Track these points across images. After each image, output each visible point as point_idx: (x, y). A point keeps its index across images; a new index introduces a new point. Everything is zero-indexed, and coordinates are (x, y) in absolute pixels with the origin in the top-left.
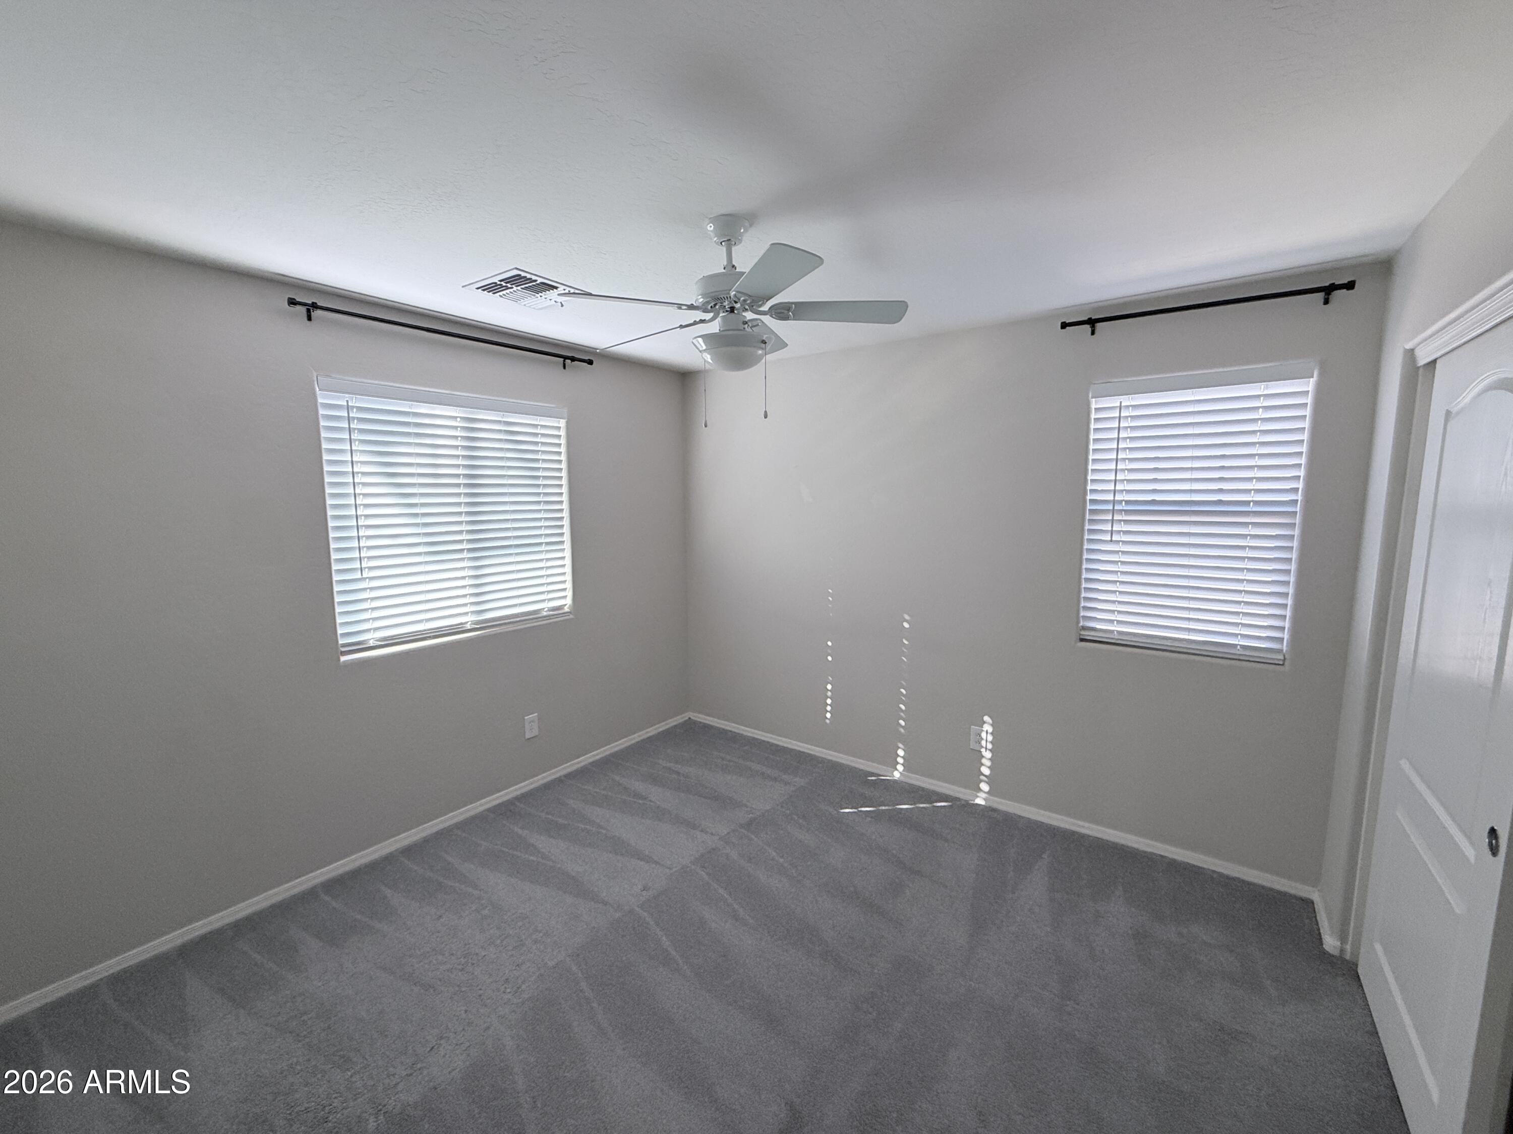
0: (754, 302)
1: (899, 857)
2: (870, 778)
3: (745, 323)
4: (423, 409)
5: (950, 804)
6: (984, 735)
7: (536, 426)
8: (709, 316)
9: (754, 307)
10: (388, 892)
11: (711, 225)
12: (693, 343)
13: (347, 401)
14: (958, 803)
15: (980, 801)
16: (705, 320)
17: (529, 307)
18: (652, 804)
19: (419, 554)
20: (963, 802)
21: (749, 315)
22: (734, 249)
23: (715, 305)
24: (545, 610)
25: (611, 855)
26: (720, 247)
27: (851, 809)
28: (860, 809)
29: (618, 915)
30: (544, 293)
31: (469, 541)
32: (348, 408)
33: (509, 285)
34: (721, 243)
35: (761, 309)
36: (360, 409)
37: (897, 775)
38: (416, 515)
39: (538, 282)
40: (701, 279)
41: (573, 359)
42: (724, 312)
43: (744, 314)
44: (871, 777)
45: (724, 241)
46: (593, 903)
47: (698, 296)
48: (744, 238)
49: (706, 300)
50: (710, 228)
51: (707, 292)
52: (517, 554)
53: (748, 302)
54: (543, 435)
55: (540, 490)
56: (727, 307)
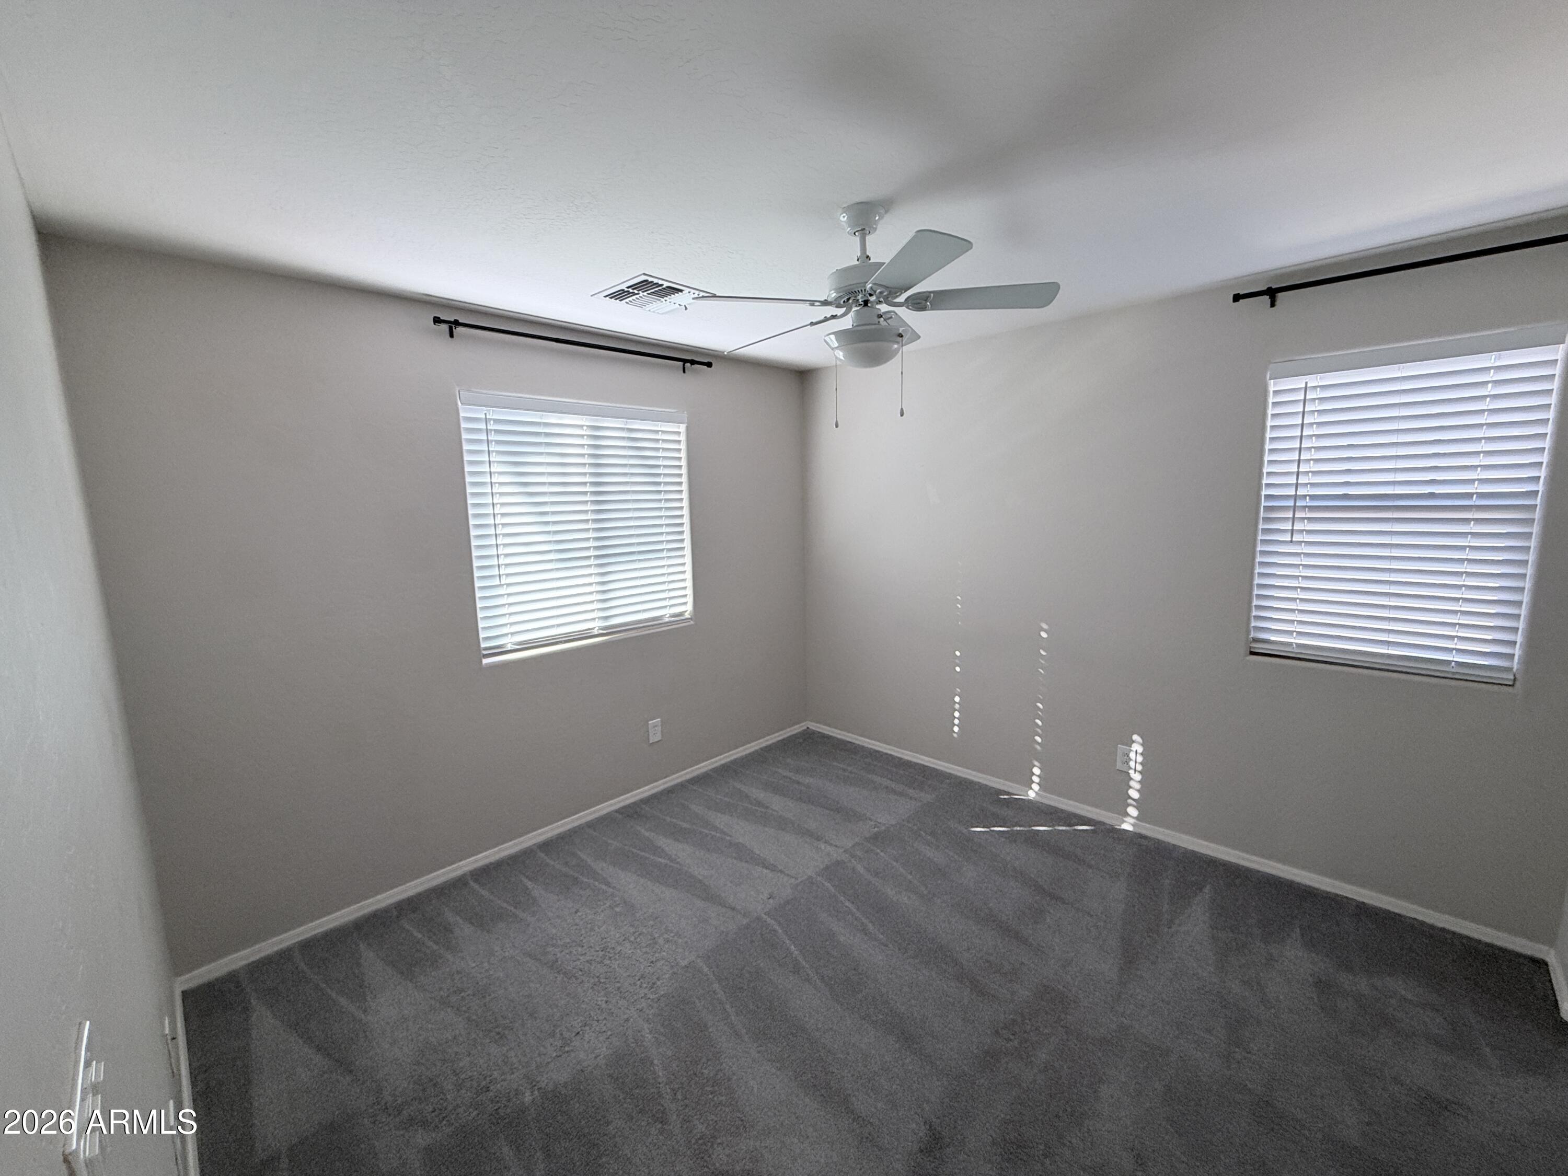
0: (890, 293)
1: (1037, 882)
2: (1002, 797)
3: (880, 316)
4: (553, 418)
5: (1092, 828)
6: (1132, 755)
7: (657, 432)
8: (841, 311)
9: (889, 299)
10: (529, 884)
11: (845, 215)
12: (825, 341)
13: (486, 414)
14: (1103, 827)
15: (1127, 826)
16: (836, 316)
17: (654, 312)
18: (774, 813)
19: (551, 561)
20: (1108, 827)
21: (884, 308)
22: (867, 238)
23: (848, 299)
24: (667, 616)
25: (735, 861)
26: (854, 238)
27: (983, 827)
28: (992, 829)
29: (745, 921)
30: (669, 297)
31: (597, 548)
32: (487, 421)
33: (636, 291)
34: (855, 233)
35: (897, 300)
36: (497, 421)
37: (1032, 795)
38: (547, 523)
39: (664, 287)
40: (835, 272)
41: (693, 362)
42: (856, 306)
43: (878, 307)
44: (1004, 795)
45: (857, 231)
46: (720, 907)
47: (831, 291)
48: (879, 226)
49: (839, 295)
50: (843, 218)
51: (842, 285)
52: (640, 560)
53: (885, 294)
54: (664, 441)
55: (662, 496)
56: (860, 301)
